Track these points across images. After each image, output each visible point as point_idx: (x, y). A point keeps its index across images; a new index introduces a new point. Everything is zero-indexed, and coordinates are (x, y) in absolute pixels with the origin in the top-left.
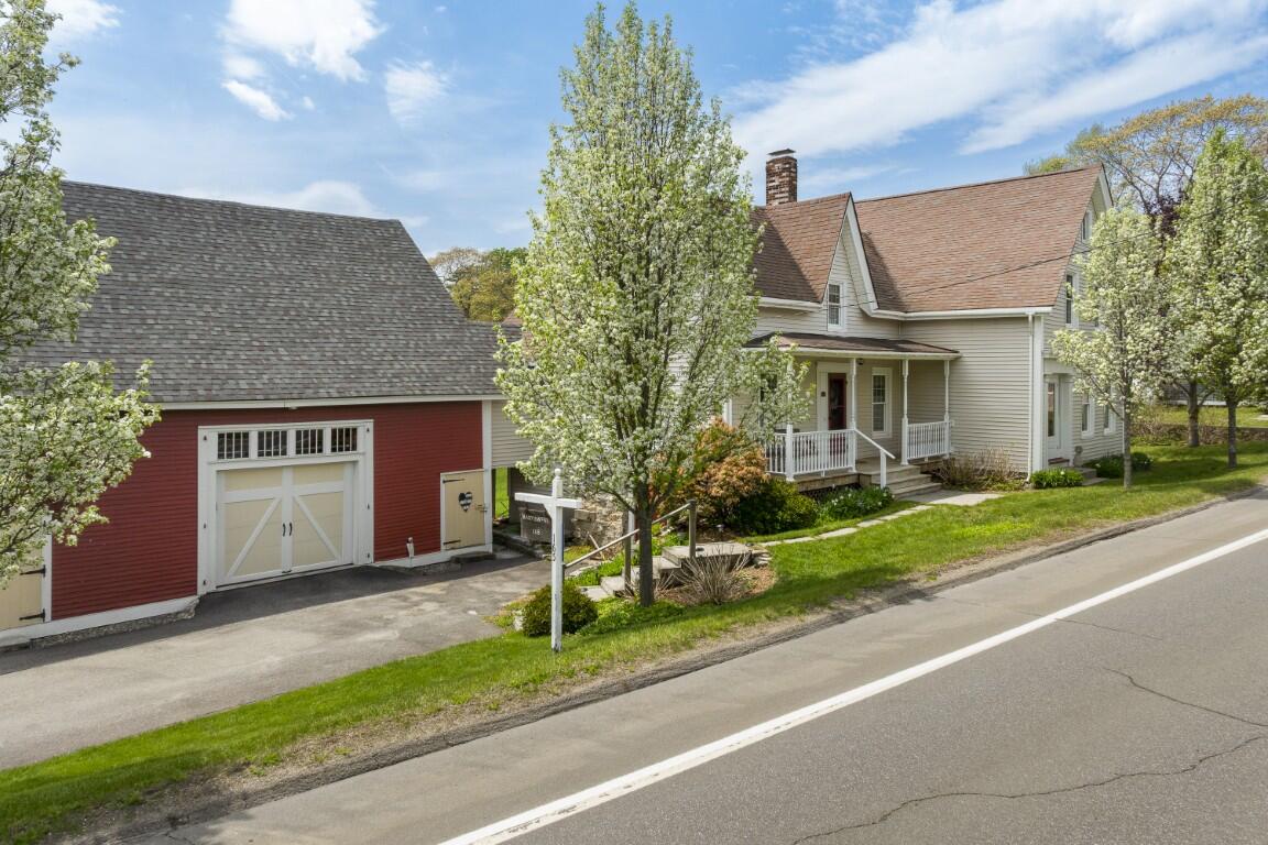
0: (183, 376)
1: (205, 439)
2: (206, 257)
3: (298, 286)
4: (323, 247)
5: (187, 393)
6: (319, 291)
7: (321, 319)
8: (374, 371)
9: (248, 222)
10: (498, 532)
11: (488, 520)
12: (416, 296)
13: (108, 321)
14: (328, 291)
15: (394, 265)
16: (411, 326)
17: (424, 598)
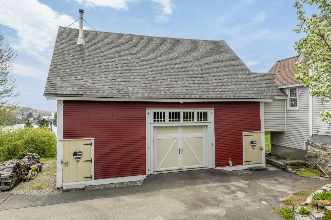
0: (140, 89)
1: (148, 114)
2: (155, 53)
3: (187, 61)
4: (196, 49)
5: (141, 95)
6: (194, 62)
7: (194, 71)
8: (214, 89)
9: (171, 43)
10: (268, 158)
11: (263, 153)
12: (231, 64)
13: (118, 71)
14: (197, 62)
15: (222, 54)
16: (229, 74)
17: (238, 189)
